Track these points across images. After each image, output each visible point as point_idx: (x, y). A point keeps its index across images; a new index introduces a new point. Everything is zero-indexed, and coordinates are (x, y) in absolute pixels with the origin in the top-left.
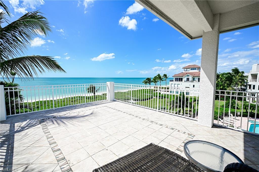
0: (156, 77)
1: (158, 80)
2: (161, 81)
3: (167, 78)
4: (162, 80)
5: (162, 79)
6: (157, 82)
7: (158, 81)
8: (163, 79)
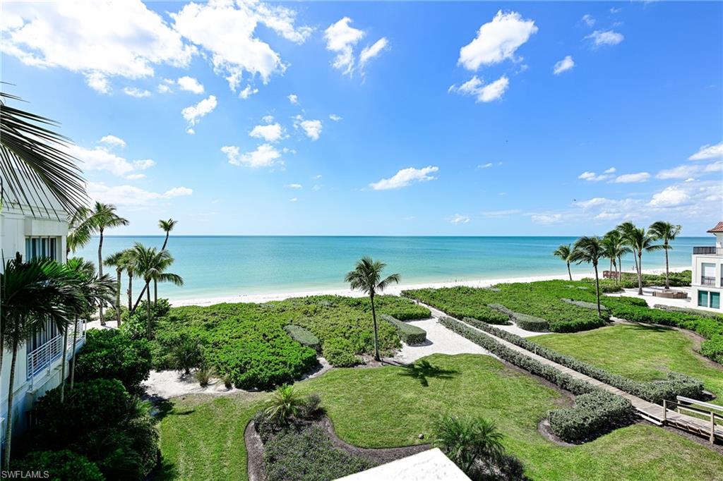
0: (616, 233)
1: (630, 247)
2: (643, 250)
3: (672, 238)
4: (650, 249)
5: (649, 240)
6: (619, 255)
7: (630, 251)
8: (652, 243)
